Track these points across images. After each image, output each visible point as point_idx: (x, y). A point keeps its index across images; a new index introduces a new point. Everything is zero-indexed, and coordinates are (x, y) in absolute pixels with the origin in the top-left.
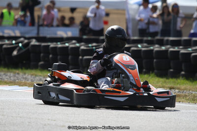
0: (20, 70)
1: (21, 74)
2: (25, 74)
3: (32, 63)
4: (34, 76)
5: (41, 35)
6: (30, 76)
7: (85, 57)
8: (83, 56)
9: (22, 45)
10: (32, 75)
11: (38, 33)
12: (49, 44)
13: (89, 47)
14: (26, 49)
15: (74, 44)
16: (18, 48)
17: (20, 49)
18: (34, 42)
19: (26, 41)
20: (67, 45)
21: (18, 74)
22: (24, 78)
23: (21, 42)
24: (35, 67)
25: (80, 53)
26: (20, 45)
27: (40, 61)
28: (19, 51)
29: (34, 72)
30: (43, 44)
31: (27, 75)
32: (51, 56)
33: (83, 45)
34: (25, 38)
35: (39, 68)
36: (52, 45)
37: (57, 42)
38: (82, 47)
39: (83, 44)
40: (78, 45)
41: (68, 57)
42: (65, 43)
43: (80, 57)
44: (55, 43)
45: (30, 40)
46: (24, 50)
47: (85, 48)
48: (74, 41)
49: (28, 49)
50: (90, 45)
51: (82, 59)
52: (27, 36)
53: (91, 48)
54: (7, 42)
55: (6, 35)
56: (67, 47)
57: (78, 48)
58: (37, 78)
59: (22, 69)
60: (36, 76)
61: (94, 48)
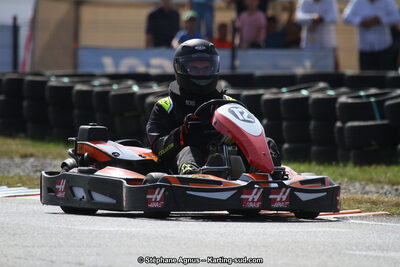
7: (350, 124)
8: (344, 122)
11: (233, 67)
12: (261, 91)
15: (323, 90)
20: (305, 93)
25: (338, 114)
30: (244, 93)
33: (344, 93)
36: (267, 95)
37: (280, 87)
38: (343, 99)
39: (343, 90)
40: (331, 93)
41: (308, 124)
42: (299, 90)
43: (339, 124)
44: (274, 90)
47: (350, 101)
48: (322, 85)
50: (362, 93)
51: (342, 129)
53: (364, 100)
54: (156, 88)
55: (153, 71)
56: (306, 99)
57: (333, 100)
61: (372, 100)
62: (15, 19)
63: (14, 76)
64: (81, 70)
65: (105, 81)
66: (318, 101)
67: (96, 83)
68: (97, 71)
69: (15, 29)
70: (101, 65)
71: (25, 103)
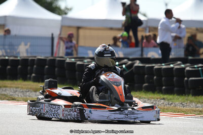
3: (136, 85)
5: (145, 56)
7: (191, 79)
8: (188, 78)
9: (126, 66)
11: (142, 55)
12: (154, 65)
14: (130, 70)
15: (179, 64)
17: (124, 70)
18: (138, 63)
19: (130, 62)
20: (172, 66)
23: (125, 64)
24: (140, 89)
25: (185, 74)
26: (124, 66)
27: (145, 83)
29: (138, 94)
30: (147, 65)
32: (155, 77)
33: (188, 66)
34: (129, 59)
35: (143, 90)
36: (156, 66)
37: (161, 63)
38: (188, 68)
39: (188, 64)
40: (183, 66)
41: (173, 79)
42: (169, 64)
43: (186, 79)
44: (159, 65)
45: (134, 62)
46: (128, 72)
47: (191, 69)
48: (179, 62)
49: (132, 71)
50: (196, 66)
51: (187, 81)
52: (131, 57)
53: (196, 69)
56: (172, 68)
57: (184, 69)
60: (140, 98)
61: (200, 69)
62: (52, 35)
63: (52, 58)
64: (80, 56)
65: (89, 60)
66: (177, 69)
67: (86, 61)
68: (86, 56)
69: (53, 39)
70: (87, 54)
71: (56, 69)
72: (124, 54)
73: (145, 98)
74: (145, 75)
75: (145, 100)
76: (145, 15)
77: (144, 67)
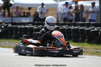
0: (3, 40)
1: (3, 42)
2: (5, 41)
3: (9, 36)
4: (10, 42)
5: (13, 22)
6: (8, 43)
7: (36, 33)
8: (35, 32)
9: (4, 27)
10: (9, 42)
12: (18, 26)
13: (38, 27)
15: (31, 26)
16: (1, 29)
17: (3, 29)
18: (10, 25)
19: (6, 25)
20: (27, 26)
21: (2, 41)
22: (5, 44)
23: (3, 25)
24: (11, 38)
25: (34, 30)
26: (3, 27)
27: (13, 35)
28: (2, 30)
29: (10, 40)
30: (15, 26)
31: (6, 42)
32: (19, 32)
34: (5, 23)
35: (13, 38)
36: (19, 27)
38: (35, 28)
39: (35, 26)
42: (26, 26)
43: (34, 33)
44: (21, 26)
45: (8, 24)
46: (5, 29)
48: (30, 25)
49: (7, 29)
50: (39, 26)
51: (34, 34)
52: (6, 22)
53: (39, 28)
56: (27, 27)
57: (33, 28)
58: (12, 43)
59: (4, 39)
60: (11, 42)
61: (41, 28)
66: (29, 28)
72: (3, 21)
73: (13, 42)
74: (13, 31)
75: (13, 43)
76: (13, 1)
77: (13, 27)
